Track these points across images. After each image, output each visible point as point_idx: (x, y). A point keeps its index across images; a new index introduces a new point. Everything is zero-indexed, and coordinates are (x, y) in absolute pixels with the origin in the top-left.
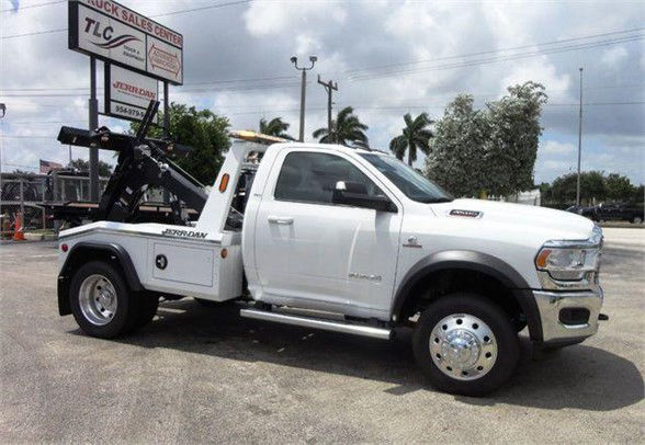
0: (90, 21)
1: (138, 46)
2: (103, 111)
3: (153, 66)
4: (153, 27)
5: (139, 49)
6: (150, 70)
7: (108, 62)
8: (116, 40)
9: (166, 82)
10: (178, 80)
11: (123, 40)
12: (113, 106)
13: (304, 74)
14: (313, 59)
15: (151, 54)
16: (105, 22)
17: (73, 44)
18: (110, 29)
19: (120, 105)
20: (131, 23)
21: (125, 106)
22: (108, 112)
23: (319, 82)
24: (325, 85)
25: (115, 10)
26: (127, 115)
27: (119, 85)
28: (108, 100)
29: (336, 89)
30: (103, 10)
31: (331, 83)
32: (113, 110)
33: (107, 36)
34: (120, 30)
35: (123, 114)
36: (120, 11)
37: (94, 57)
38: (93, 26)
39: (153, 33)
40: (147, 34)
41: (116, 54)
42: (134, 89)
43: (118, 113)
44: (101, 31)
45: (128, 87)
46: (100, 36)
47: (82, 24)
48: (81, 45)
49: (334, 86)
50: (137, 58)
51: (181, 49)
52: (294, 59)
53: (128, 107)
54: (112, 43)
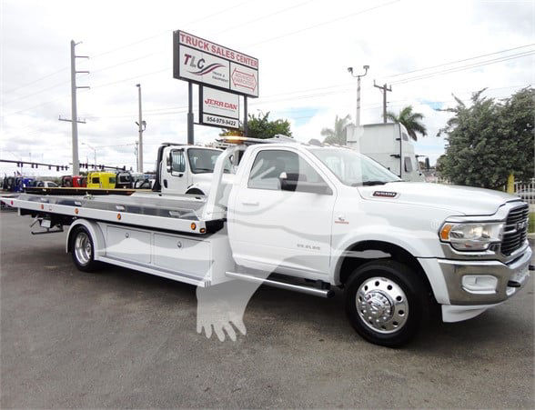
0: (188, 56)
1: (223, 71)
2: (198, 122)
3: (235, 85)
4: (235, 56)
5: (223, 74)
6: (233, 88)
7: (202, 85)
8: (207, 68)
9: (246, 96)
10: (255, 94)
11: (213, 67)
12: (205, 116)
13: (359, 80)
14: (366, 67)
15: (234, 77)
16: (198, 55)
17: (177, 75)
18: (203, 60)
19: (210, 116)
20: (218, 55)
21: (213, 117)
22: (201, 122)
23: (375, 86)
24: (380, 88)
25: (206, 46)
26: (215, 123)
27: (209, 101)
28: (201, 113)
29: (390, 90)
30: (197, 47)
31: (385, 86)
32: (205, 121)
33: (201, 66)
34: (210, 60)
35: (212, 123)
36: (210, 46)
37: (191, 82)
38: (190, 60)
39: (235, 60)
40: (230, 61)
41: (207, 78)
42: (221, 104)
43: (209, 122)
44: (196, 63)
45: (216, 102)
46: (195, 66)
47: (182, 59)
48: (181, 75)
49: (388, 88)
50: (223, 80)
51: (257, 70)
52: (351, 69)
53: (216, 118)
54: (203, 71)
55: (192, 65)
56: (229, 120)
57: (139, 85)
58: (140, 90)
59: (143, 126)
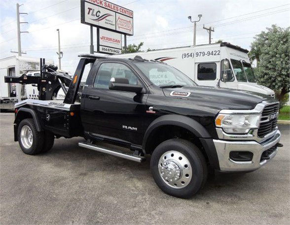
0: (90, 9)
1: (112, 19)
2: (96, 51)
3: (119, 27)
4: (119, 9)
5: (111, 21)
6: (118, 30)
7: (98, 27)
8: (101, 17)
9: (125, 34)
10: (131, 33)
11: (105, 16)
12: (101, 48)
13: (195, 24)
14: (200, 16)
15: (118, 22)
16: (96, 9)
17: (83, 21)
18: (99, 11)
19: (104, 47)
20: (108, 8)
21: (106, 48)
22: (98, 51)
23: (204, 28)
24: (207, 29)
25: (101, 3)
26: (107, 52)
27: (103, 38)
28: (98, 45)
29: (213, 31)
30: (96, 3)
31: (210, 28)
32: (101, 50)
33: (98, 15)
34: (103, 12)
35: (105, 51)
36: (103, 3)
37: (92, 25)
38: (91, 11)
39: (119, 12)
40: (116, 12)
41: (102, 23)
42: (110, 39)
43: (103, 51)
44: (95, 13)
45: (107, 39)
46: (94, 15)
47: (87, 11)
48: (86, 21)
49: (212, 29)
50: (111, 24)
51: (132, 18)
52: (190, 17)
53: (108, 48)
54: (100, 18)
55: (93, 15)
56: (115, 50)
57: (58, 30)
58: (59, 32)
59: (61, 55)
